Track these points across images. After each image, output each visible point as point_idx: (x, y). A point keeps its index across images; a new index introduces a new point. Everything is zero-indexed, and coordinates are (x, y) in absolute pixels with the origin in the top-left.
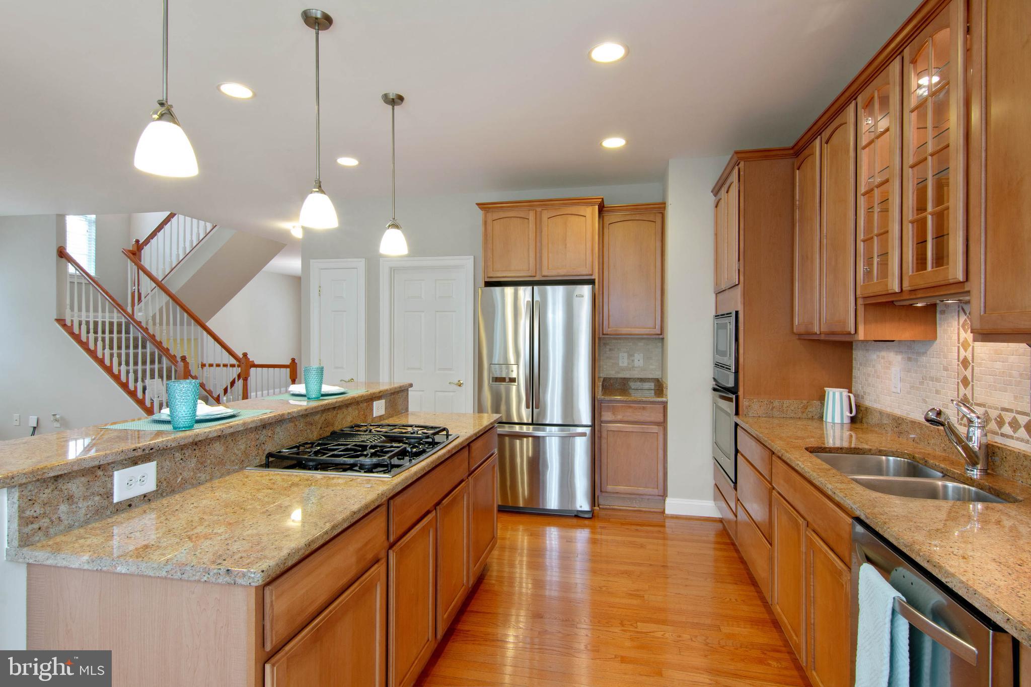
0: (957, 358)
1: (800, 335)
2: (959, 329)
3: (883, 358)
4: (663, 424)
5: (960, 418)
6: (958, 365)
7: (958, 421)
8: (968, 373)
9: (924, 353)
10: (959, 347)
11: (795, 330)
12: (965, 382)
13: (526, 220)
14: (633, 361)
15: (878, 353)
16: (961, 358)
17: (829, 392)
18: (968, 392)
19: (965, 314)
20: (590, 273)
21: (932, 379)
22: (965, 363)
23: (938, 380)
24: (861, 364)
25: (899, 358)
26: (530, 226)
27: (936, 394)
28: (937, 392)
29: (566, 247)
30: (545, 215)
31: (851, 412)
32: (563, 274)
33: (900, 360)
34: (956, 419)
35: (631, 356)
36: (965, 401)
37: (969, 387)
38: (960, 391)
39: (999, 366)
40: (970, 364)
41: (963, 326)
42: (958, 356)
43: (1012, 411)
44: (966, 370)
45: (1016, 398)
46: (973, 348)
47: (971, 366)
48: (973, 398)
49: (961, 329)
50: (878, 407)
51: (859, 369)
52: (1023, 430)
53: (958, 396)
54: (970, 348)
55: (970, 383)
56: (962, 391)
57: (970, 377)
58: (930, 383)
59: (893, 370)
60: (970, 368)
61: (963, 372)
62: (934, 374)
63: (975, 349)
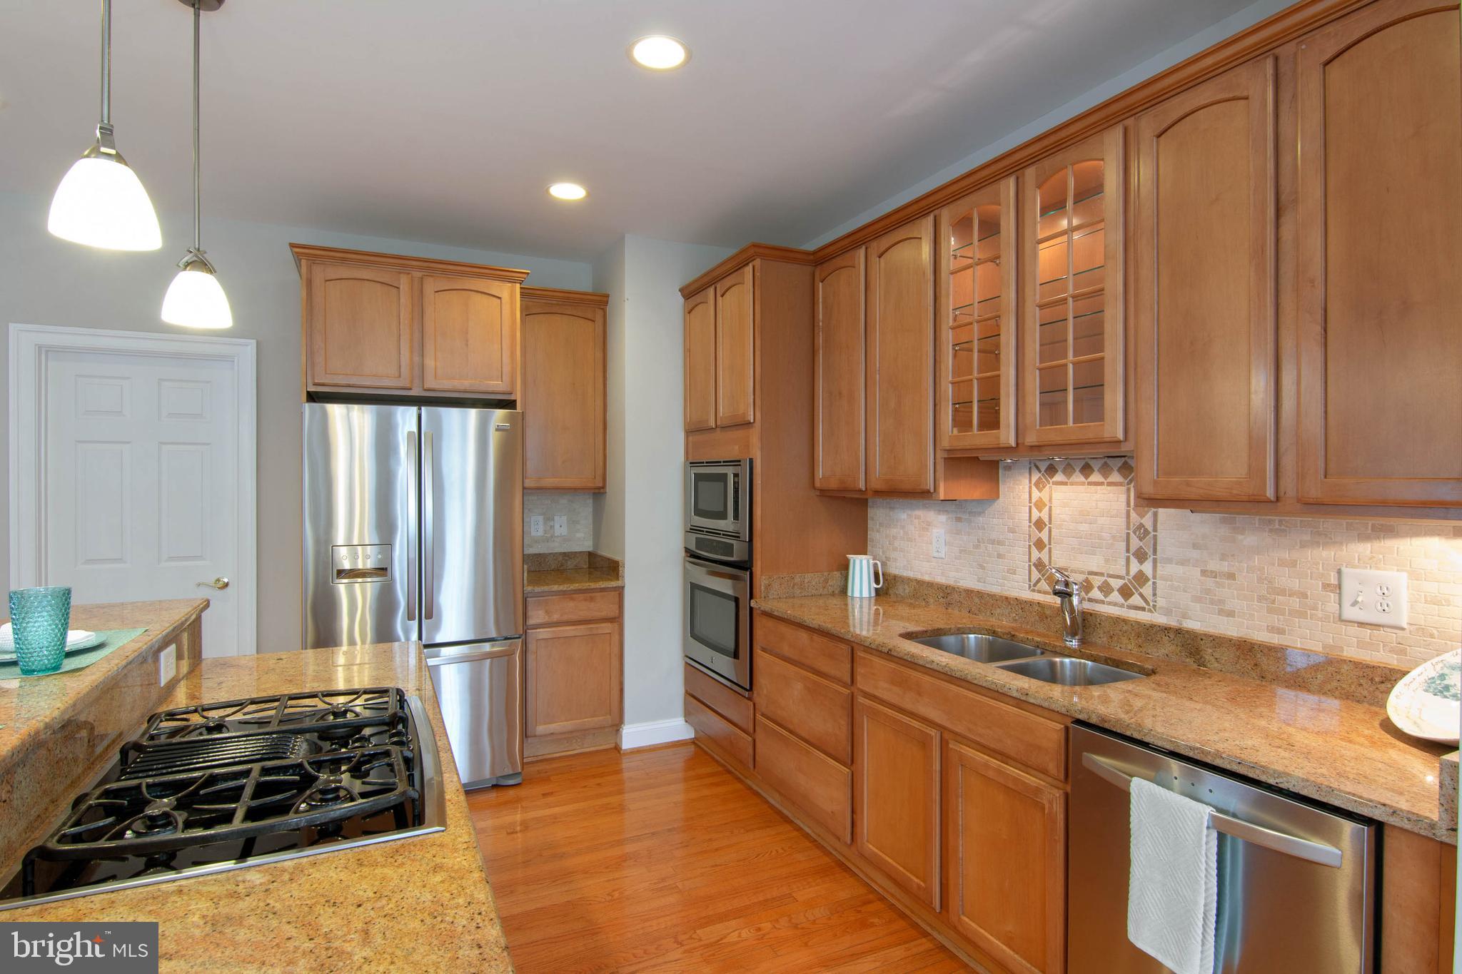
0: (1028, 518)
1: (821, 490)
2: (1030, 487)
3: (918, 517)
4: (617, 619)
5: (1032, 584)
6: (1030, 527)
7: (1030, 587)
8: (1044, 535)
9: (980, 514)
10: (1030, 507)
11: (818, 484)
12: (1040, 545)
13: (395, 290)
14: (552, 527)
15: (910, 512)
16: (1034, 519)
17: (854, 561)
18: (1044, 556)
19: (1040, 471)
20: (509, 389)
21: (992, 542)
22: (1039, 524)
23: (1000, 543)
24: (881, 524)
25: (943, 518)
26: (402, 300)
27: (998, 558)
28: (999, 556)
29: (467, 345)
30: (430, 286)
31: (877, 582)
32: (462, 388)
33: (944, 520)
34: (1027, 586)
35: (549, 519)
36: (1040, 565)
37: (1044, 550)
38: (1032, 555)
39: (1084, 527)
40: (1046, 525)
41: (1037, 485)
42: (1030, 516)
43: (1102, 574)
44: (1040, 532)
45: (1107, 561)
46: (1050, 507)
47: (1047, 527)
48: (1050, 562)
49: (1034, 488)
50: (910, 574)
51: (878, 531)
52: (1116, 593)
53: (1030, 561)
54: (1047, 509)
55: (1046, 546)
56: (1036, 554)
57: (1046, 539)
58: (990, 547)
59: (936, 531)
60: (1046, 530)
61: (1036, 534)
62: (995, 536)
63: (1053, 509)
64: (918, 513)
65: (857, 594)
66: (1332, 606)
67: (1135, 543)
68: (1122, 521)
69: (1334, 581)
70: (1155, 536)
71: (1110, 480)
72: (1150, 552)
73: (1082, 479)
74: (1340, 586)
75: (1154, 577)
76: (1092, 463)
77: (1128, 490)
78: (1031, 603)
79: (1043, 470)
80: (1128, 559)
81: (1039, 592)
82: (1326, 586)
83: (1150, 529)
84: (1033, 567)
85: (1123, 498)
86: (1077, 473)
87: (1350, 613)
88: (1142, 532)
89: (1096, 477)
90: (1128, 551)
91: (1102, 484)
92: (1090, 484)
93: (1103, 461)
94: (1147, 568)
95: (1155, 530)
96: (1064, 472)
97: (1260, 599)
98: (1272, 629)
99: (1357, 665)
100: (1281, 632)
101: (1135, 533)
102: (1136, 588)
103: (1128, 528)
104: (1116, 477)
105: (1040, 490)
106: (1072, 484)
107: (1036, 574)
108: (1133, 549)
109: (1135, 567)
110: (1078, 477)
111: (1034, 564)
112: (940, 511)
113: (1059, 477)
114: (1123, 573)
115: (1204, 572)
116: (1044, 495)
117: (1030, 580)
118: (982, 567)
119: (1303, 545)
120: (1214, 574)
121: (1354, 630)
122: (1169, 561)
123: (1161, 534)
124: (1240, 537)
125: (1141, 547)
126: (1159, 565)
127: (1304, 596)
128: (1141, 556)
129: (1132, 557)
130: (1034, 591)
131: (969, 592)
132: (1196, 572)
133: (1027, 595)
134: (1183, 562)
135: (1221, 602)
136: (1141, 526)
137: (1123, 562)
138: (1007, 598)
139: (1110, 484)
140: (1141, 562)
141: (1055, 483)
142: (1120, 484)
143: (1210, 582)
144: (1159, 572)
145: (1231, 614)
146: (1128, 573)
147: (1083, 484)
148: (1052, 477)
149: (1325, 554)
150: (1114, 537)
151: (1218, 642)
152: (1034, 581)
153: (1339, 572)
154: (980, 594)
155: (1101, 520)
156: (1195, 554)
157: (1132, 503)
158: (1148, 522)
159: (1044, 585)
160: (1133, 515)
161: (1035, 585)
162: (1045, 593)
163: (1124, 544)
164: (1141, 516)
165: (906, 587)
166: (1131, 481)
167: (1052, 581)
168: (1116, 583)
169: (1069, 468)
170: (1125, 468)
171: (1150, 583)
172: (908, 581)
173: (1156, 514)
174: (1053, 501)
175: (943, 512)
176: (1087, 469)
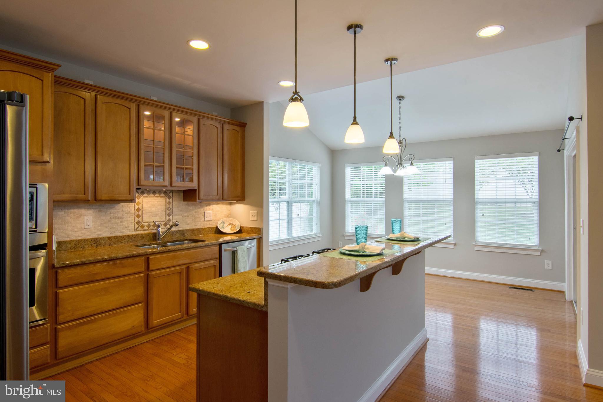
1: (54, 201)
3: (74, 213)
5: (135, 229)
6: (134, 211)
7: (134, 230)
8: (140, 213)
9: (111, 208)
10: (134, 204)
12: (138, 216)
18: (140, 219)
21: (118, 218)
22: (138, 210)
23: (121, 218)
25: (91, 212)
27: (120, 223)
28: (121, 222)
36: (138, 223)
37: (140, 218)
38: (136, 220)
39: (154, 209)
41: (137, 197)
42: (135, 208)
43: (159, 221)
45: (160, 217)
46: (142, 205)
47: (141, 210)
48: (142, 221)
52: (163, 226)
53: (134, 222)
54: (141, 204)
55: (140, 216)
56: (137, 219)
57: (141, 214)
58: (117, 220)
59: (86, 218)
60: (141, 211)
61: (137, 213)
62: (119, 216)
63: (143, 205)
64: (72, 210)
66: (203, 219)
67: (168, 212)
68: (164, 207)
69: (203, 214)
70: (172, 209)
71: (161, 196)
72: (171, 214)
73: (153, 195)
74: (204, 215)
75: (172, 219)
76: (156, 191)
77: (166, 198)
78: (138, 235)
79: (139, 193)
81: (138, 231)
82: (202, 215)
84: (136, 224)
85: (164, 201)
86: (151, 194)
87: (206, 219)
89: (157, 195)
90: (166, 214)
91: (159, 197)
92: (155, 197)
93: (159, 191)
94: (171, 217)
95: (172, 208)
96: (147, 193)
97: (193, 220)
98: (194, 226)
99: (208, 228)
100: (196, 226)
101: (168, 209)
102: (168, 223)
103: (166, 208)
104: (163, 195)
105: (139, 199)
106: (150, 197)
107: (137, 226)
108: (167, 213)
109: (168, 218)
110: (152, 195)
111: (136, 223)
112: (88, 209)
113: (145, 195)
114: (165, 220)
115: (183, 217)
116: (141, 200)
117: (134, 228)
118: (113, 228)
119: (199, 208)
120: (185, 216)
121: (206, 222)
122: (176, 215)
123: (174, 209)
124: (189, 207)
125: (169, 213)
126: (173, 216)
127: (199, 218)
128: (169, 215)
129: (167, 216)
130: (136, 231)
131: (110, 238)
132: (181, 217)
133: (134, 233)
134: (179, 215)
135: (186, 222)
136: (169, 207)
137: (165, 217)
138: (128, 236)
139: (161, 197)
140: (169, 216)
141: (143, 197)
142: (164, 197)
143: (184, 218)
144: (174, 218)
145: (188, 224)
146: (166, 220)
147: (153, 197)
148: (143, 195)
149: (202, 210)
150: (162, 211)
151: (187, 230)
152: (136, 228)
153: (204, 212)
154: (116, 237)
155: (158, 207)
156: (181, 213)
157: (167, 202)
158: (171, 206)
159: (140, 228)
160: (167, 204)
161: (136, 229)
162: (140, 231)
163: (165, 212)
164: (169, 205)
165: (68, 245)
166: (167, 196)
167: (143, 227)
168: (163, 223)
169: (149, 192)
170: (165, 193)
171: (171, 221)
172: (70, 242)
173: (173, 204)
174: (143, 202)
175: (91, 209)
176: (154, 193)
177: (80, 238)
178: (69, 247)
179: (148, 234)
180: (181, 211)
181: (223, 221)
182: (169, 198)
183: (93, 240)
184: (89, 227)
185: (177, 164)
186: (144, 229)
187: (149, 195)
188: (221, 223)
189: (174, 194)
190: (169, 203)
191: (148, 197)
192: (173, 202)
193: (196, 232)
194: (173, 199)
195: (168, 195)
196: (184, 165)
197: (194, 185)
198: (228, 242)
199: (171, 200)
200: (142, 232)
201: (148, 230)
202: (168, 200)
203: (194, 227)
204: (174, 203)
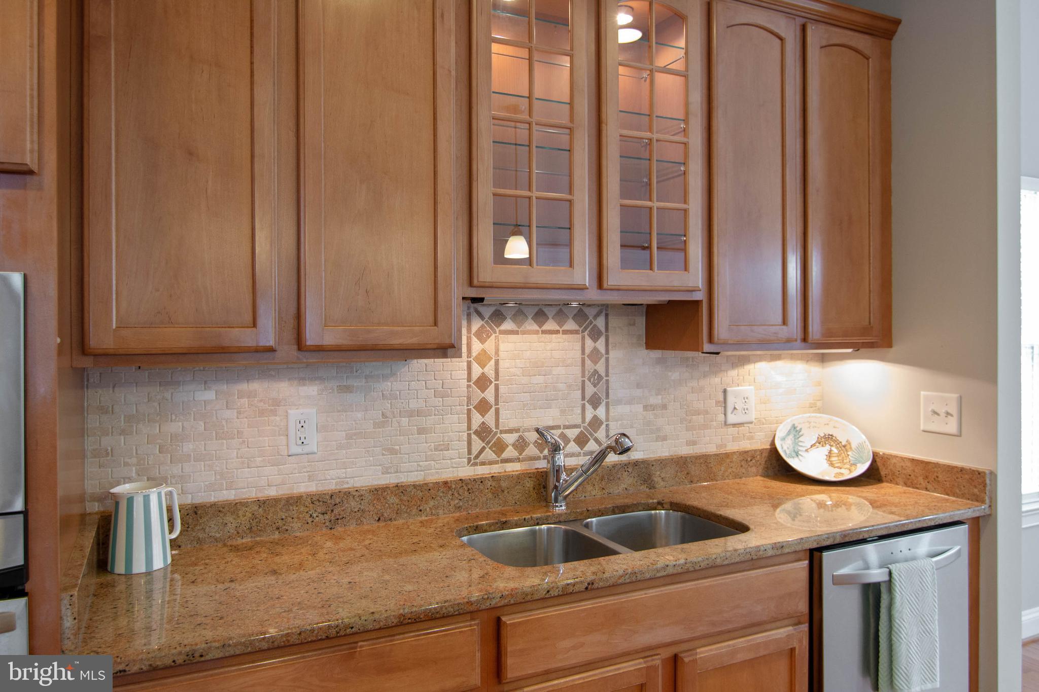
0: (466, 377)
2: (469, 338)
3: (251, 395)
5: (472, 457)
6: (469, 386)
7: (469, 462)
8: (489, 394)
9: (385, 377)
10: (470, 363)
12: (483, 406)
16: (476, 376)
18: (490, 419)
19: (483, 318)
21: (411, 414)
22: (483, 382)
23: (419, 413)
25: (311, 390)
27: (418, 434)
28: (421, 431)
31: (171, 529)
33: (315, 393)
34: (466, 460)
36: (483, 432)
37: (489, 413)
38: (473, 421)
39: (540, 379)
40: (491, 382)
41: (479, 335)
42: (469, 375)
43: (558, 427)
44: (483, 392)
45: (563, 412)
46: (497, 362)
47: (493, 384)
48: (497, 427)
49: (474, 339)
50: (227, 495)
51: (123, 432)
52: (572, 444)
53: (469, 428)
54: (492, 362)
55: (491, 407)
56: (477, 419)
57: (491, 400)
58: (405, 421)
59: (294, 414)
60: (491, 389)
61: (478, 395)
62: (413, 405)
63: (501, 363)
64: (244, 386)
65: (139, 567)
66: (721, 417)
67: (590, 390)
68: (577, 370)
69: (721, 398)
70: (607, 381)
71: (566, 327)
72: (603, 397)
73: (535, 327)
74: (725, 402)
75: (607, 420)
76: (545, 310)
77: (583, 338)
78: (482, 481)
79: (487, 315)
80: (583, 408)
81: (483, 464)
82: (717, 402)
83: (603, 374)
84: (474, 437)
85: (578, 346)
86: (530, 321)
87: (732, 418)
88: (596, 378)
89: (550, 325)
90: (583, 398)
91: (557, 332)
92: (544, 332)
93: (558, 308)
94: (601, 412)
95: (607, 375)
96: (514, 318)
97: (682, 422)
98: (688, 443)
99: (740, 453)
100: (694, 443)
101: (589, 380)
102: (591, 435)
103: (583, 376)
104: (571, 325)
105: (483, 341)
106: (524, 333)
107: (477, 444)
108: (588, 396)
109: (590, 413)
110: (531, 325)
111: (476, 433)
112: (303, 379)
113: (508, 325)
114: (579, 421)
115: (646, 408)
116: (490, 345)
117: (469, 452)
118: (393, 452)
119: (705, 375)
120: (653, 408)
121: (731, 430)
122: (619, 402)
123: (612, 379)
124: (670, 374)
125: (595, 393)
126: (611, 407)
127: (706, 412)
128: (595, 402)
129: (587, 404)
130: (475, 464)
131: (378, 492)
132: (639, 408)
133: (467, 472)
134: (630, 402)
135: (658, 430)
136: (596, 372)
137: (579, 411)
138: (446, 483)
139: (565, 332)
140: (595, 408)
141: (502, 332)
142: (576, 332)
143: (650, 415)
144: (611, 414)
145: (664, 438)
146: (584, 420)
147: (537, 332)
148: (498, 325)
149: (716, 381)
150: (569, 387)
151: (662, 463)
152: (475, 452)
153: (725, 391)
154: (400, 489)
155: (557, 371)
156: (638, 392)
157: (588, 351)
158: (600, 367)
159: (489, 454)
160: (588, 362)
161: (477, 457)
162: (491, 463)
163: (580, 392)
164: (595, 362)
165: (229, 518)
166: (585, 329)
167: (500, 447)
168: (572, 433)
169: (519, 314)
170: (580, 316)
171: (604, 426)
172: (233, 507)
173: (607, 360)
174: (500, 353)
175: (313, 379)
176: (540, 316)
177: (272, 492)
178: (231, 528)
179: (518, 477)
180: (639, 386)
181: (794, 427)
182: (595, 335)
183: (317, 499)
184: (307, 449)
185: (624, 195)
186: (505, 455)
187: (519, 324)
188: (789, 433)
189: (613, 321)
190: (595, 356)
191: (516, 333)
192: (607, 352)
193: (694, 470)
194: (611, 340)
195: (591, 323)
196: (650, 200)
197: (691, 284)
198: (847, 540)
199: (601, 344)
200: (496, 469)
201: (518, 460)
202: (589, 343)
203: (685, 451)
204: (612, 354)
